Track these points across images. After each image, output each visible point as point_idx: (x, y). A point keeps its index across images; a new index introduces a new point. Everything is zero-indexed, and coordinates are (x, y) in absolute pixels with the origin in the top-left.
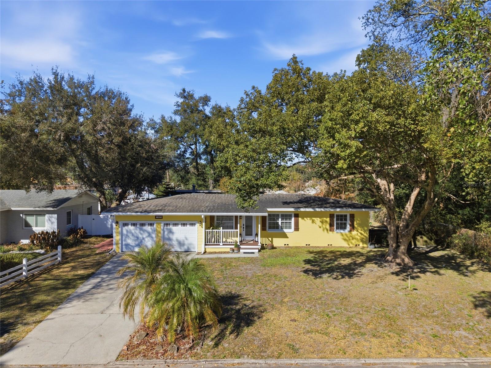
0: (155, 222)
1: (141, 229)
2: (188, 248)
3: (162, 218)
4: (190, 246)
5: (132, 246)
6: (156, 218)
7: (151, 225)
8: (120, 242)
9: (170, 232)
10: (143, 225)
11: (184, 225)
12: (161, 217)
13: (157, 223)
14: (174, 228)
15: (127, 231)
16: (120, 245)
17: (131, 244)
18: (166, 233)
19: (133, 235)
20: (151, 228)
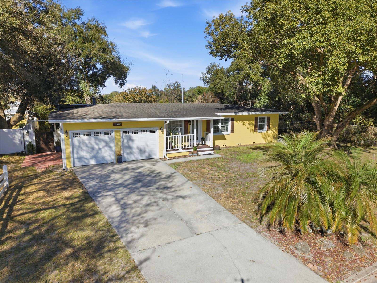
0: (113, 130)
1: (96, 139)
2: (150, 155)
3: (121, 125)
4: (151, 153)
5: (86, 159)
6: (114, 125)
7: (108, 133)
8: (72, 155)
9: (130, 139)
10: (98, 134)
11: (144, 132)
12: (119, 124)
13: (115, 131)
14: (134, 136)
15: (79, 142)
16: (71, 159)
17: (85, 157)
18: (125, 141)
19: (87, 146)
20: (108, 137)
